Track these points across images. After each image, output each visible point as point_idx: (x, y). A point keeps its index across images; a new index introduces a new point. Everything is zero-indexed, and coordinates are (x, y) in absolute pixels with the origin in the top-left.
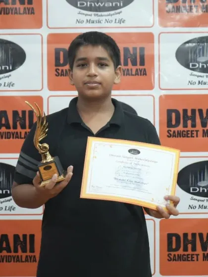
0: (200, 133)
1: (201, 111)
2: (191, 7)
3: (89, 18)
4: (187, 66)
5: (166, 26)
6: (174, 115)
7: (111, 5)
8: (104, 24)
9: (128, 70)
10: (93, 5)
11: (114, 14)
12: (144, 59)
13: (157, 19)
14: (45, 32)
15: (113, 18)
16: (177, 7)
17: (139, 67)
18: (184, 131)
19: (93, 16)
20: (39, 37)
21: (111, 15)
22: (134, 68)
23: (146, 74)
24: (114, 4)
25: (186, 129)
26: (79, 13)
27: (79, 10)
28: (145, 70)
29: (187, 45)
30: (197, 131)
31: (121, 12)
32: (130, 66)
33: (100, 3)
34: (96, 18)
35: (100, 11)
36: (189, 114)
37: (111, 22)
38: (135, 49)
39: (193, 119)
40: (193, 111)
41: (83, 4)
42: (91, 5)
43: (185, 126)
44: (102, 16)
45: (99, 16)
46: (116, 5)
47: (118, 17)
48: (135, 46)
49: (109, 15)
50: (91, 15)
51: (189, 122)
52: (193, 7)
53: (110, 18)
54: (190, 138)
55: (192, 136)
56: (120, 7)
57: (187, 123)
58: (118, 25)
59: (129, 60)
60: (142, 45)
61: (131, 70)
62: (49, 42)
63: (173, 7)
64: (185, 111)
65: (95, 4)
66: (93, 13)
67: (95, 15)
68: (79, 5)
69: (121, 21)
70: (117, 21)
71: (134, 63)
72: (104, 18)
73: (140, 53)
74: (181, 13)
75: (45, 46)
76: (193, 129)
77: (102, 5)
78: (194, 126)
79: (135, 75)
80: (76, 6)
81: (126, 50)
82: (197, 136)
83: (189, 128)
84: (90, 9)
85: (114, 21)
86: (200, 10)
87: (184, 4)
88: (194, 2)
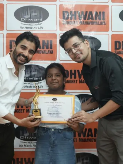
0: (78, 81)
1: (78, 71)
2: (74, 22)
3: (26, 26)
6: (66, 72)
8: (33, 29)
9: (44, 51)
10: (28, 20)
11: (38, 25)
12: (52, 46)
14: (5, 32)
15: (38, 26)
16: (68, 21)
17: (49, 50)
18: (71, 80)
19: (28, 25)
20: (2, 34)
22: (47, 50)
23: (53, 53)
24: (38, 20)
25: (71, 79)
26: (22, 24)
27: (21, 22)
28: (52, 51)
30: (77, 80)
31: (41, 24)
32: (45, 49)
33: (31, 19)
35: (31, 23)
36: (73, 72)
37: (36, 28)
38: (48, 41)
39: (75, 75)
40: (75, 71)
41: (24, 19)
42: (27, 20)
43: (71, 78)
44: (32, 25)
45: (31, 25)
46: (39, 20)
47: (40, 26)
49: (36, 25)
51: (73, 76)
54: (73, 84)
55: (74, 83)
56: (41, 21)
57: (72, 77)
59: (45, 46)
60: (51, 39)
61: (46, 51)
62: (7, 37)
63: (66, 22)
64: (71, 71)
65: (29, 20)
66: (28, 24)
68: (21, 20)
69: (41, 28)
70: (39, 28)
71: (47, 48)
72: (33, 26)
73: (50, 43)
75: (5, 39)
76: (75, 79)
77: (32, 20)
78: (75, 78)
79: (48, 53)
80: (20, 20)
81: (44, 42)
82: (77, 83)
83: (73, 79)
84: (27, 22)
85: (38, 28)
86: (78, 23)
87: (71, 21)
88: (76, 20)
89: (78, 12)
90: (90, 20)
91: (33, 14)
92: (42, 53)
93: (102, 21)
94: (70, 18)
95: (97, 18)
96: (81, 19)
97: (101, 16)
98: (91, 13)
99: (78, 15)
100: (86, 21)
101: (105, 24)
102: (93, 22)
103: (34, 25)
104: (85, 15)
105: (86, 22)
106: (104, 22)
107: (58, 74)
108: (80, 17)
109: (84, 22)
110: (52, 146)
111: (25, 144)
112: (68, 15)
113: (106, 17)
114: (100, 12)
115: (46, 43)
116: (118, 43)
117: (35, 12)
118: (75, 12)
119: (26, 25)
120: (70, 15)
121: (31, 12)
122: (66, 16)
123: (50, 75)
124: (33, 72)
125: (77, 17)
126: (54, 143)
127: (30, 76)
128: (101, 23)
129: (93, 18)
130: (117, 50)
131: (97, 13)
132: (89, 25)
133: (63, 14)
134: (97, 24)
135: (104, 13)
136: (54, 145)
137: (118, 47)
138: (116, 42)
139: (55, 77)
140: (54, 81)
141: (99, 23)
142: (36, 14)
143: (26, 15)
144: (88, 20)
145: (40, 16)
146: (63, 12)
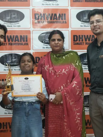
2: (43, 21)
4: (42, 42)
5: (35, 28)
6: (38, 59)
7: (15, 20)
8: (13, 27)
9: (22, 43)
12: (27, 39)
13: (32, 26)
15: (16, 25)
16: (39, 21)
21: (16, 24)
22: (24, 43)
23: (28, 45)
27: (4, 22)
28: (27, 43)
29: (42, 35)
31: (19, 23)
32: (22, 42)
33: (11, 20)
34: (10, 25)
42: (8, 20)
44: (12, 24)
46: (17, 20)
47: (18, 25)
48: (24, 35)
49: (15, 24)
50: (8, 24)
52: (44, 22)
53: (15, 25)
56: (19, 21)
58: (18, 27)
60: (27, 35)
63: (37, 21)
67: (10, 24)
68: (4, 20)
69: (19, 26)
70: (18, 26)
74: (40, 24)
79: (24, 45)
81: (21, 36)
84: (8, 22)
85: (16, 26)
86: (46, 22)
87: (41, 20)
88: (44, 20)
89: (46, 14)
90: (55, 20)
91: (13, 16)
92: (20, 45)
93: (64, 20)
94: (40, 19)
95: (60, 18)
96: (48, 19)
97: (63, 17)
98: (56, 15)
99: (46, 16)
100: (52, 20)
101: (66, 23)
102: (57, 21)
103: (14, 24)
104: (51, 16)
105: (52, 22)
106: (66, 21)
107: (29, 61)
108: (48, 17)
109: (50, 21)
110: (27, 115)
111: (9, 112)
112: (39, 17)
113: (66, 18)
114: (62, 14)
115: (23, 37)
116: (76, 37)
117: (14, 14)
118: (44, 14)
119: (7, 24)
120: (40, 16)
121: (11, 14)
122: (37, 17)
123: (23, 61)
124: (14, 59)
125: (46, 18)
126: (28, 113)
127: (11, 62)
128: (63, 22)
129: (57, 18)
130: (75, 42)
131: (60, 15)
132: (54, 24)
133: (35, 16)
134: (60, 22)
135: (65, 14)
136: (28, 114)
137: (76, 40)
138: (74, 36)
139: (27, 63)
140: (26, 66)
141: (62, 22)
142: (15, 16)
143: (7, 17)
144: (53, 20)
145: (18, 18)
146: (35, 14)
